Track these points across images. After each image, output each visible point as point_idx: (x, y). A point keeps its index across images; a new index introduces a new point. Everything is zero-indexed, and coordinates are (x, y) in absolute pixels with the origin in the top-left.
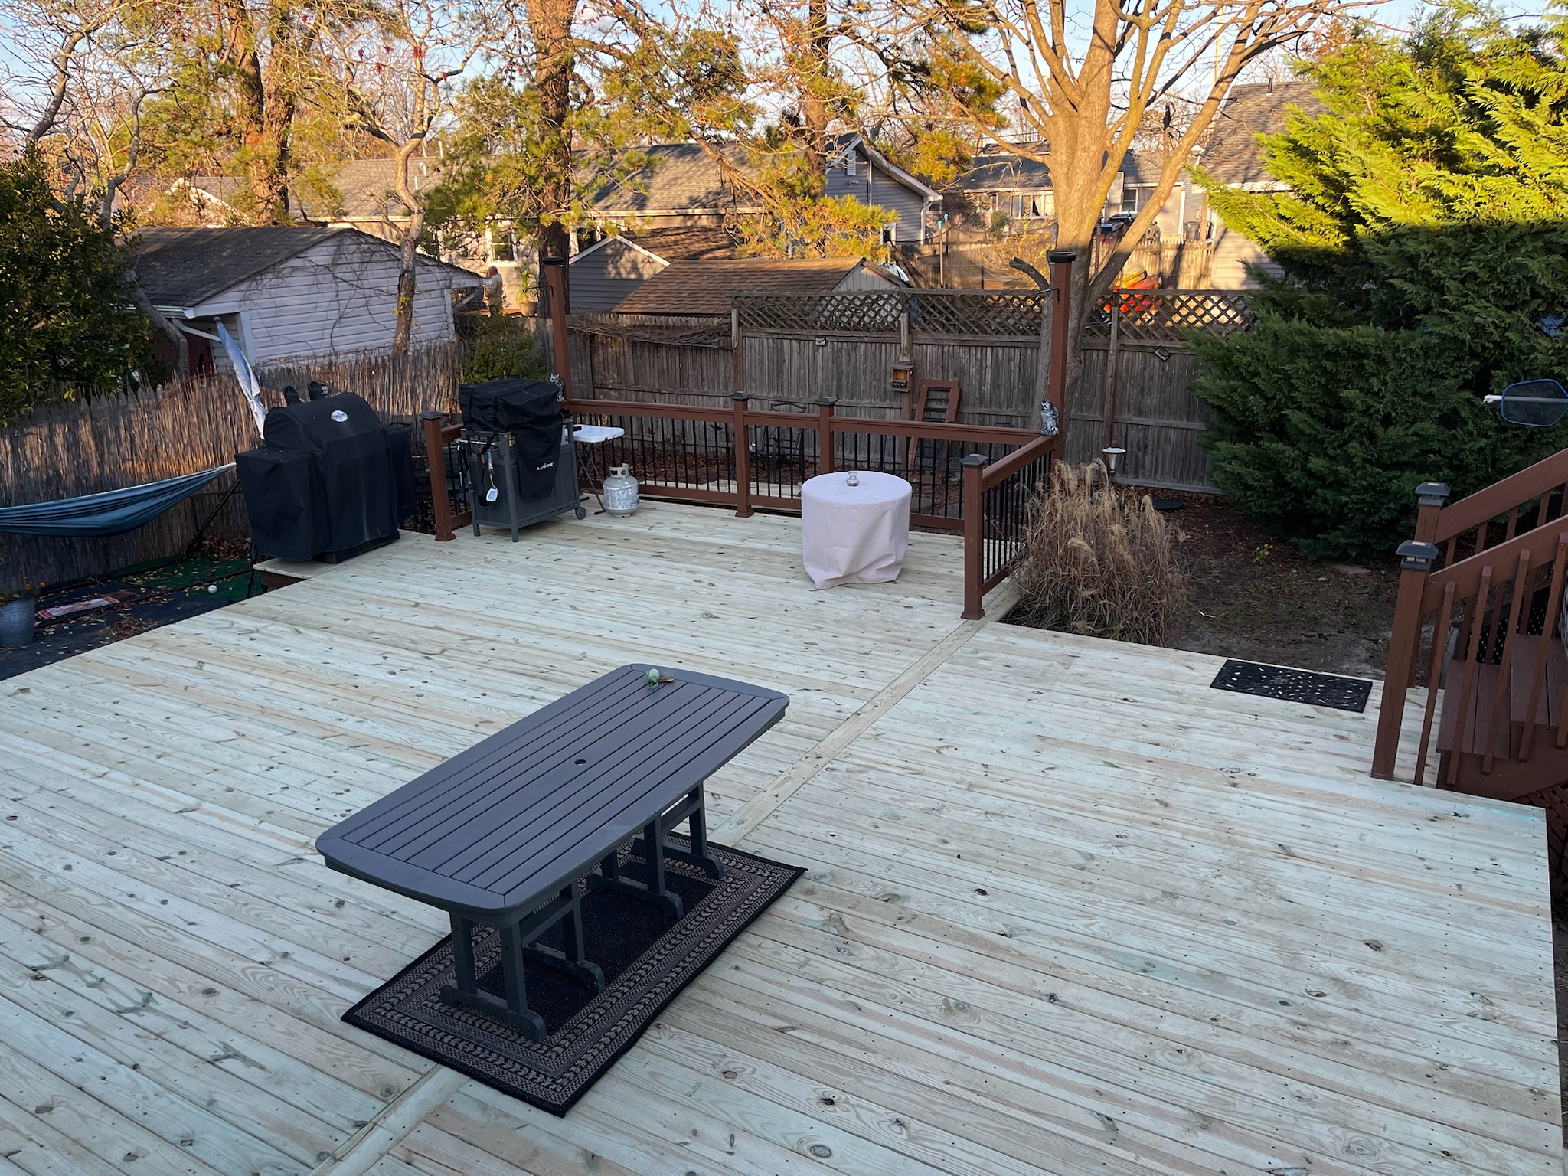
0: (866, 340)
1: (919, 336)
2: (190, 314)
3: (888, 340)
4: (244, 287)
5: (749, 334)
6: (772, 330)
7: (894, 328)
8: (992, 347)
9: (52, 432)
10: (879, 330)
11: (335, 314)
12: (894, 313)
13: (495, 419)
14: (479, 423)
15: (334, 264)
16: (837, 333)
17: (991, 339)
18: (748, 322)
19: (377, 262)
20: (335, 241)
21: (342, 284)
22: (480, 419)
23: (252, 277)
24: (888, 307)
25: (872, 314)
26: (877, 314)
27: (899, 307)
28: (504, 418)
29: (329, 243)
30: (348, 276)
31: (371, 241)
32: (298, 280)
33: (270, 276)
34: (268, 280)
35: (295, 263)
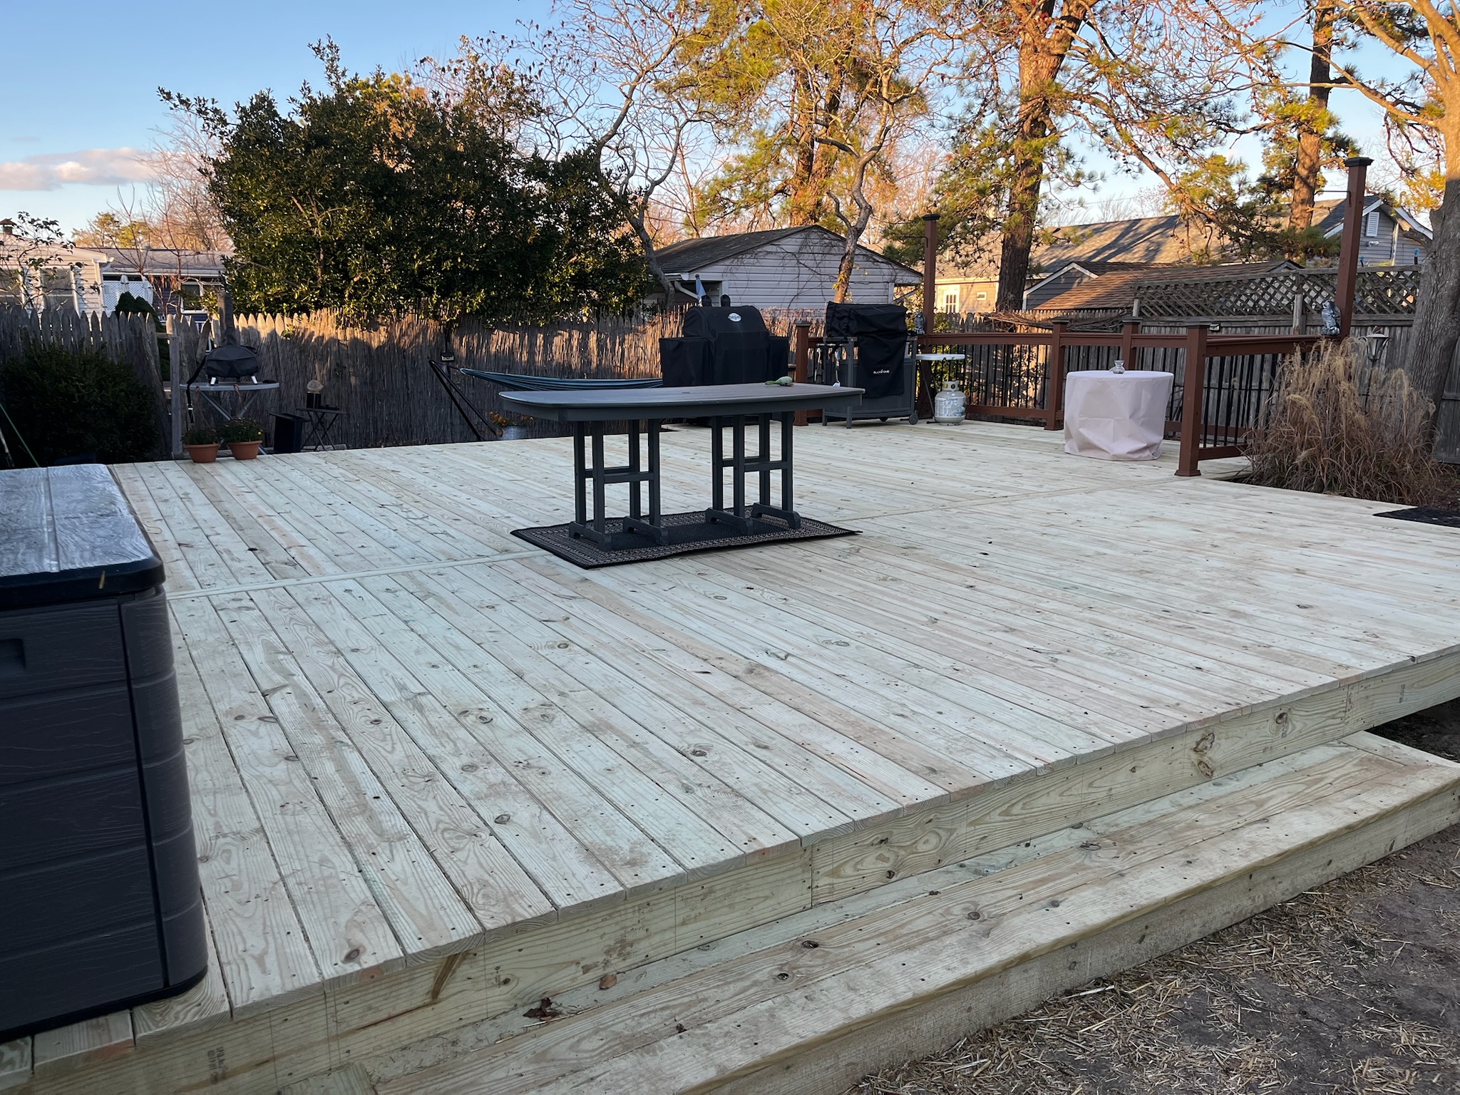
0: (1260, 324)
1: (1314, 318)
2: (685, 277)
3: (1282, 323)
4: (728, 262)
5: (1148, 323)
6: (1170, 319)
7: (1288, 312)
8: (1390, 327)
9: (571, 336)
10: (1274, 313)
11: (795, 292)
12: (1290, 295)
13: (848, 327)
14: (837, 331)
15: (799, 253)
16: (1232, 318)
17: (1389, 317)
18: (1149, 312)
19: (834, 255)
20: (803, 235)
21: (803, 270)
22: (837, 327)
23: (735, 255)
24: (1283, 290)
25: (1267, 297)
26: (1272, 297)
27: (1295, 288)
28: (854, 326)
29: (798, 236)
30: (810, 263)
31: (832, 237)
32: (769, 261)
33: (749, 256)
34: (748, 260)
35: (769, 248)
